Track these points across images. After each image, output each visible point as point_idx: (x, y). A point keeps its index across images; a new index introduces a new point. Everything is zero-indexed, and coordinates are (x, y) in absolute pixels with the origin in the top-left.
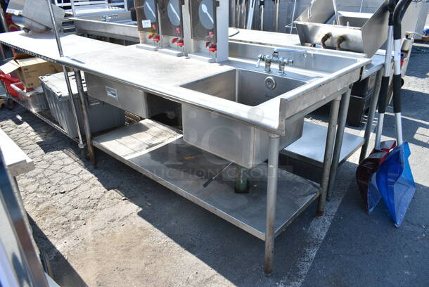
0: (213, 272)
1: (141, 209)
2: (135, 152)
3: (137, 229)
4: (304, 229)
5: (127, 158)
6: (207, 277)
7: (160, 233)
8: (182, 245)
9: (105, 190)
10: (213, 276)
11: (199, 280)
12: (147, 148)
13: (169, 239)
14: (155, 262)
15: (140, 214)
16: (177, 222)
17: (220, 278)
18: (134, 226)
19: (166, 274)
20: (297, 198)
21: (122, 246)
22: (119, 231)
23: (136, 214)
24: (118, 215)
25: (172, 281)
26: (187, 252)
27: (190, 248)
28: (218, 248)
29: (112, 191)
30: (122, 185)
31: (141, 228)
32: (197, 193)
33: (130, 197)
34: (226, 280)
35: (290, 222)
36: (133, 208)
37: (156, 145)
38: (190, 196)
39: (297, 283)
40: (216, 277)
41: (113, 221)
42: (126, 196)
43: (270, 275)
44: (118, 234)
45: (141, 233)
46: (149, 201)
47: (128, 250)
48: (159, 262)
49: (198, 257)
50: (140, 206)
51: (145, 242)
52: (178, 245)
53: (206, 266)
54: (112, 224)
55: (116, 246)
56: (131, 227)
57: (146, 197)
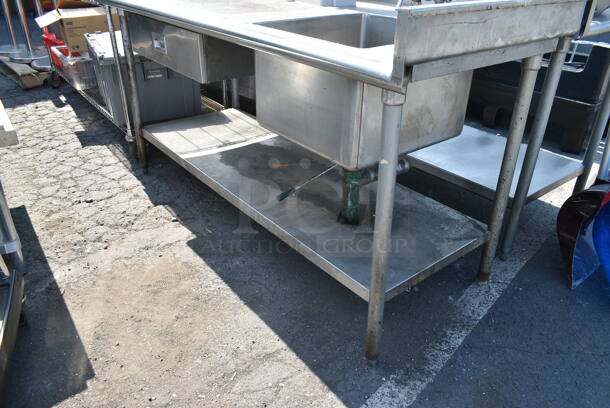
0: (282, 344)
1: (193, 237)
2: (199, 150)
3: (179, 264)
4: (450, 298)
5: (183, 157)
6: (268, 351)
7: (212, 275)
8: (241, 297)
9: (152, 205)
10: (278, 352)
11: (254, 353)
12: (220, 147)
13: (224, 286)
14: (192, 316)
15: (190, 243)
16: (244, 262)
17: (291, 356)
18: (177, 260)
19: (205, 337)
20: (443, 242)
21: (150, 286)
22: (152, 263)
23: (184, 243)
24: (157, 241)
25: (212, 348)
26: (247, 309)
27: (253, 303)
28: (299, 308)
29: (160, 207)
30: (177, 202)
31: (185, 264)
32: (276, 216)
33: (183, 218)
34: (299, 361)
35: (421, 279)
36: (184, 233)
37: (235, 143)
38: (264, 219)
39: (418, 383)
40: (283, 353)
41: (147, 248)
42: (178, 216)
43: (374, 362)
44: (148, 269)
45: (183, 271)
46: (209, 227)
47: (155, 293)
48: (199, 317)
49: (260, 317)
50: (194, 233)
51: (186, 284)
52: (236, 296)
53: (272, 333)
54: (145, 252)
55: (140, 283)
56: (171, 260)
57: (208, 221)
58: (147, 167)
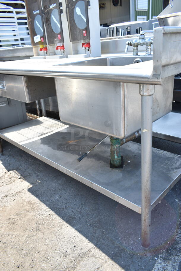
0: (91, 245)
1: (31, 186)
2: (29, 139)
3: (25, 203)
4: (176, 200)
5: (21, 144)
6: (84, 251)
7: (44, 207)
8: (63, 218)
9: (6, 171)
10: (90, 250)
11: (76, 254)
12: (39, 136)
13: (52, 213)
14: (36, 235)
15: (30, 190)
16: (61, 196)
17: (97, 252)
18: (24, 201)
19: (45, 248)
20: (170, 171)
21: (10, 219)
22: (10, 204)
23: (26, 190)
24: (12, 191)
25: (51, 254)
26: (67, 225)
27: (70, 221)
28: (96, 219)
29: (11, 172)
30: (20, 167)
31: (29, 203)
32: (76, 169)
33: (24, 176)
34: (103, 254)
35: (165, 194)
36: (26, 185)
37: (47, 133)
38: (69, 172)
39: (176, 257)
40: (93, 250)
41: (6, 196)
42: (21, 175)
43: (147, 249)
44: (8, 209)
45: (28, 207)
46: (39, 179)
47: (13, 223)
48: (40, 235)
49: (76, 229)
50: (31, 184)
51: (30, 215)
52: (59, 218)
53: (84, 238)
54: (5, 199)
55: (4, 219)
56: (20, 201)
57: (38, 176)
58: (2, 151)
